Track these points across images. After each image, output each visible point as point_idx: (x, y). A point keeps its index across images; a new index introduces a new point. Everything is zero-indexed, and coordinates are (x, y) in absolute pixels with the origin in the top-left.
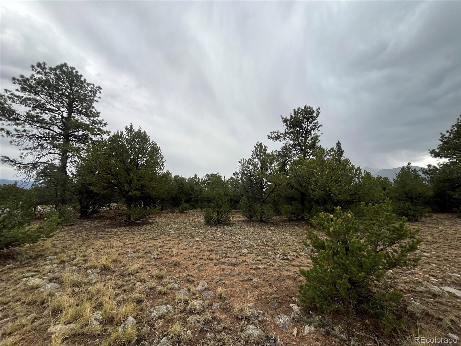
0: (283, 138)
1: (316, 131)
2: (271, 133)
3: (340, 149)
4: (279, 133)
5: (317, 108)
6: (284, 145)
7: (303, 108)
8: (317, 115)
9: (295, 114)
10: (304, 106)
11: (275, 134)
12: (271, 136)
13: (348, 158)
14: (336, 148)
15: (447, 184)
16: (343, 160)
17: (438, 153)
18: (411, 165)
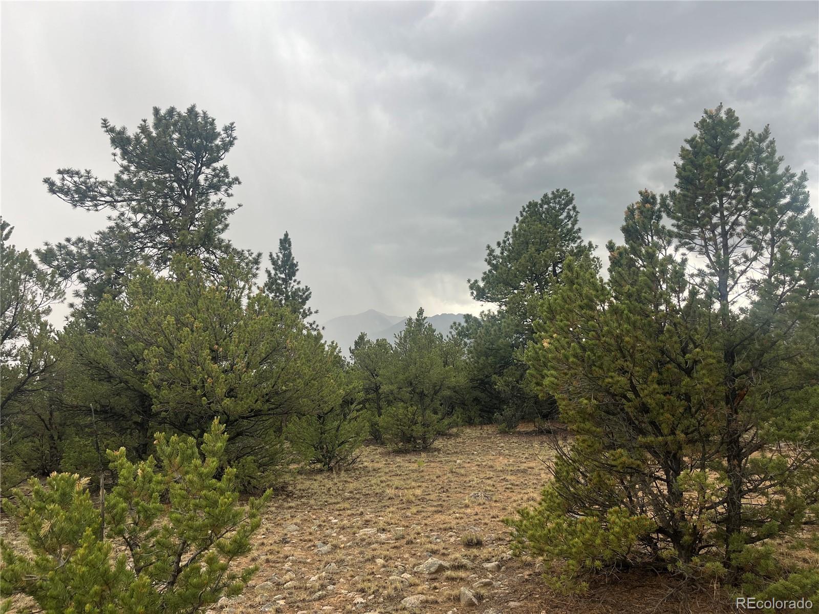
0: (108, 199)
1: (221, 195)
2: (60, 172)
3: (288, 256)
4: (92, 180)
5: (228, 124)
6: (112, 224)
7: (183, 111)
8: (227, 146)
9: (156, 126)
10: (189, 106)
11: (76, 179)
12: (58, 183)
13: (306, 287)
14: (279, 254)
15: (491, 359)
16: (294, 289)
17: (483, 289)
18: (424, 315)
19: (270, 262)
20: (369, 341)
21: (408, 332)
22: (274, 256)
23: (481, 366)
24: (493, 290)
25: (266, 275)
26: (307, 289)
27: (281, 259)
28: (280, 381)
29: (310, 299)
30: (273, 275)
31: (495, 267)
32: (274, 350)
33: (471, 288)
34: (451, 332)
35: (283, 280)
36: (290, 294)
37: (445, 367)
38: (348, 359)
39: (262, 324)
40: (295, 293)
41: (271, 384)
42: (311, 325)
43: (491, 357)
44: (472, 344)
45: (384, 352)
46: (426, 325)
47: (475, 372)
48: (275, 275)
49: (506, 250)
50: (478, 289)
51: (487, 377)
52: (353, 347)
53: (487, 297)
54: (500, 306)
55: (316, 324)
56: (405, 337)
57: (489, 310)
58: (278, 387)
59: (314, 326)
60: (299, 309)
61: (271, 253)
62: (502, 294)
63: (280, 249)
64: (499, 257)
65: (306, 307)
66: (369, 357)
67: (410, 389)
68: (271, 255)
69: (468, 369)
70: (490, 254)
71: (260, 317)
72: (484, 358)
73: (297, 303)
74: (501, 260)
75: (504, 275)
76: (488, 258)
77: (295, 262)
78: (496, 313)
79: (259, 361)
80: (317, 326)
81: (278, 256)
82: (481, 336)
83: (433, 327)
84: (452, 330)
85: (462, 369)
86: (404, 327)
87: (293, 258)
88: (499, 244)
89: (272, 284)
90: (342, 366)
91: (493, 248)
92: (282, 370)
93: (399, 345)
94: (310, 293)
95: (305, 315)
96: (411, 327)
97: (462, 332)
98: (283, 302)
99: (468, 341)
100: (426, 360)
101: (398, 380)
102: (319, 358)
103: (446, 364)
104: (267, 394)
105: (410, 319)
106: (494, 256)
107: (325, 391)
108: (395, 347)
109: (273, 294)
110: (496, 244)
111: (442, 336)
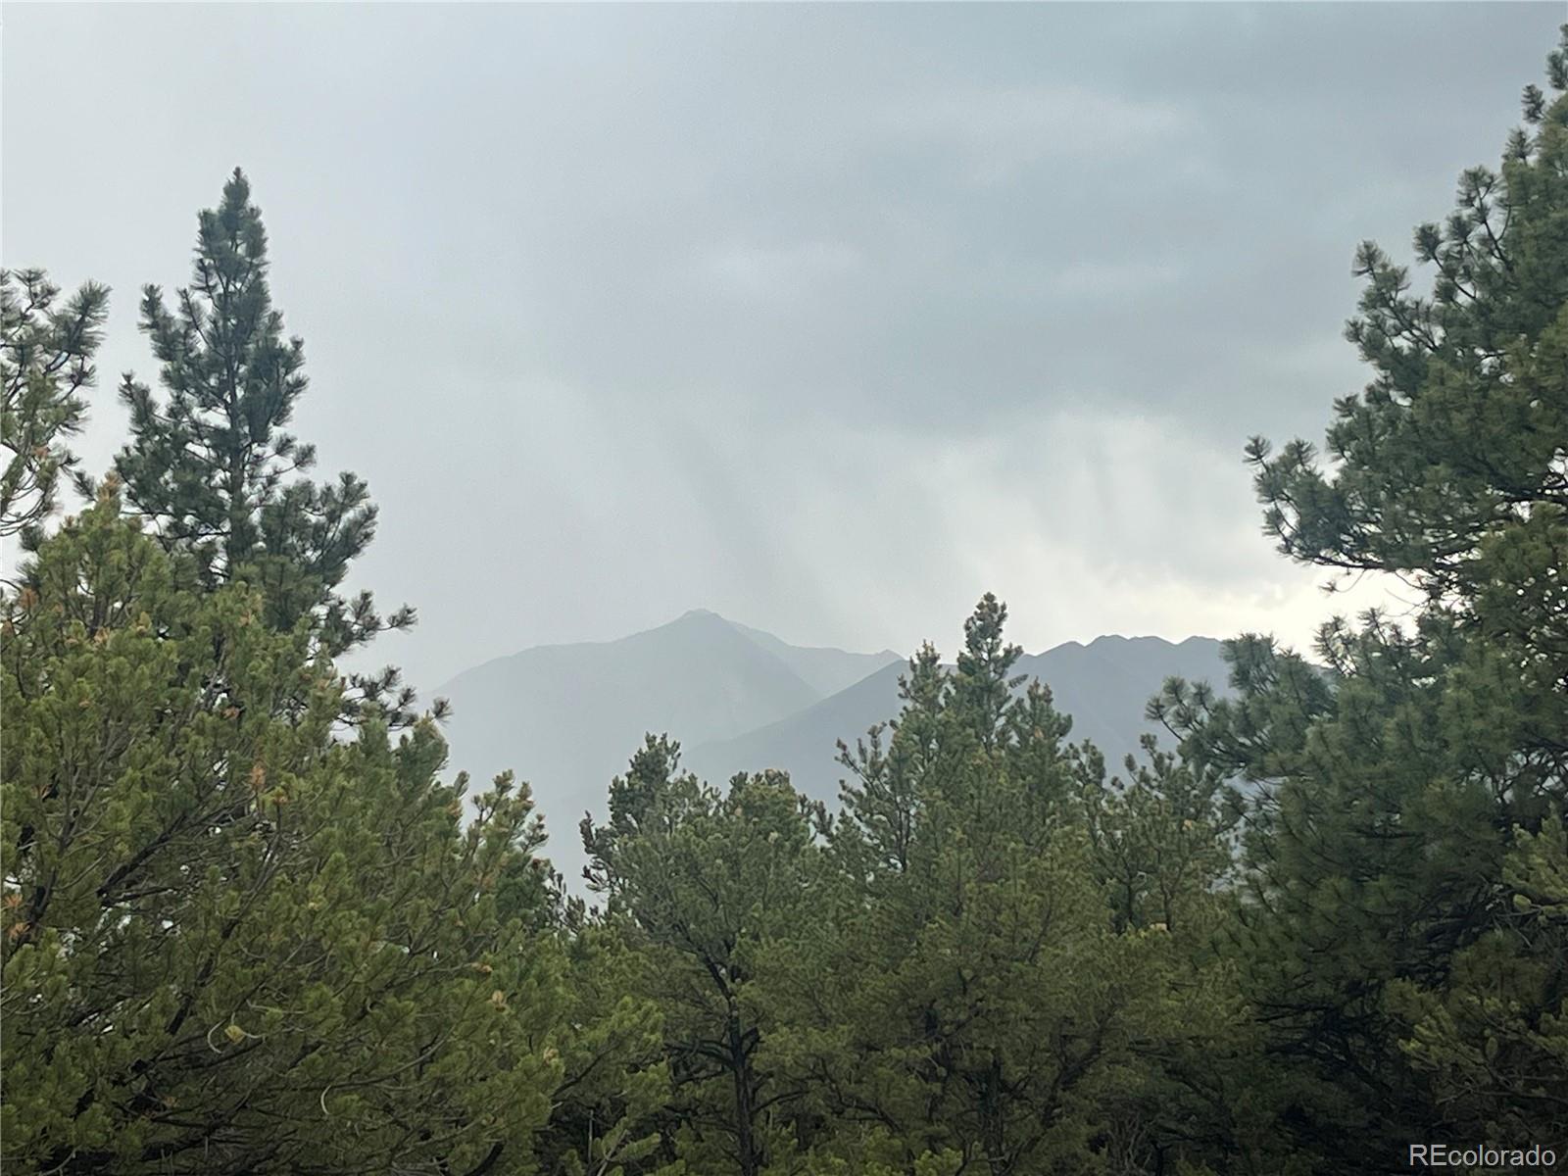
3: (246, 311)
13: (348, 479)
14: (197, 297)
15: (1379, 896)
16: (278, 494)
17: (1338, 496)
18: (1008, 637)
19: (146, 342)
20: (690, 786)
21: (916, 731)
22: (172, 306)
23: (1321, 929)
24: (1393, 498)
25: (127, 413)
26: (352, 491)
27: (208, 326)
28: (212, 991)
29: (368, 549)
30: (161, 412)
31: (1405, 371)
32: (179, 824)
33: (1271, 486)
34: (1148, 742)
35: (221, 440)
36: (255, 517)
37: (1118, 927)
38: (576, 888)
39: (116, 678)
40: (284, 516)
41: (163, 1012)
42: (371, 690)
43: (1383, 881)
44: (1273, 808)
45: (778, 845)
46: (1020, 692)
47: (1292, 965)
48: (172, 413)
49: (1468, 275)
50: (1311, 494)
51: (1355, 989)
52: (603, 820)
53: (1363, 541)
54: (1435, 592)
55: (398, 690)
56: (900, 760)
57: (1372, 616)
58: (205, 1028)
59: (390, 699)
60: (307, 604)
61: (151, 291)
62: (1442, 526)
63: (202, 268)
64: (1428, 315)
65: (345, 591)
66: (694, 870)
67: (926, 1052)
68: (151, 305)
69: (1247, 945)
70: (1377, 299)
71: (107, 637)
72: (1343, 885)
73: (295, 566)
74: (1439, 333)
75: (1458, 418)
76: (1364, 318)
77: (284, 340)
78: (1411, 631)
79: (101, 882)
80: (407, 696)
81: (189, 308)
82: (1326, 760)
83: (1058, 707)
84: (1157, 729)
85: (1215, 944)
86: (897, 707)
87: (276, 317)
88: (1427, 240)
89: (160, 461)
90: (545, 919)
91: (1396, 263)
92: (226, 935)
93: (864, 804)
94: (370, 514)
95: (339, 637)
96: (931, 704)
97: (1214, 737)
98: (220, 563)
99: (1250, 791)
100: (1015, 888)
101: (856, 998)
102: (429, 870)
103: (1126, 913)
104: (140, 1067)
105: (929, 660)
106: (1399, 310)
107: (458, 1061)
108: (844, 819)
109: (163, 520)
110: (1412, 238)
111: (1098, 763)
